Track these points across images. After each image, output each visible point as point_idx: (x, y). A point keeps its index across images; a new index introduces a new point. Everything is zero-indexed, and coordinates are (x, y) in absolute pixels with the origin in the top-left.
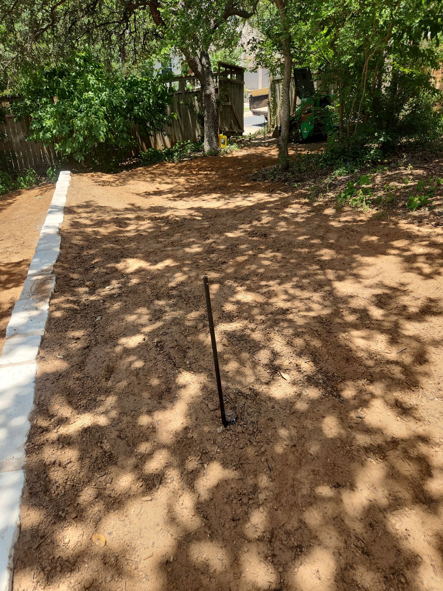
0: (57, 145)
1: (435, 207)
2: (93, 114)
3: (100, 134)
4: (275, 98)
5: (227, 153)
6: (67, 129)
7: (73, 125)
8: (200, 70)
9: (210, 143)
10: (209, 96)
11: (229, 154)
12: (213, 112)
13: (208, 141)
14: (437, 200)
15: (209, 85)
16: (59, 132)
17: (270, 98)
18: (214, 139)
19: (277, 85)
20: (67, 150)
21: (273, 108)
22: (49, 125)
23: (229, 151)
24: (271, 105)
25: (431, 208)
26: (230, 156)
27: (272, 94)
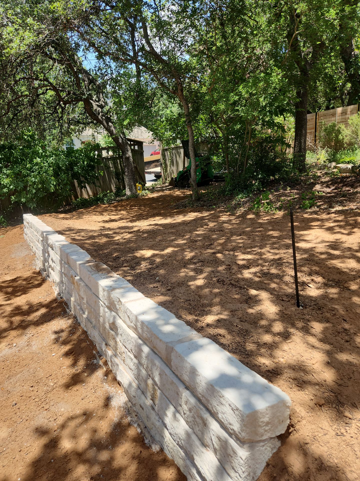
0: (13, 197)
1: (320, 205)
2: (44, 172)
3: (51, 187)
4: (165, 160)
5: (144, 196)
6: (21, 185)
7: (27, 181)
8: (120, 141)
9: (131, 190)
10: (128, 158)
11: (146, 196)
12: (132, 169)
13: (129, 188)
14: (319, 202)
15: (128, 151)
16: (15, 187)
17: (162, 161)
18: (134, 188)
19: (166, 152)
20: (22, 200)
21: (165, 167)
22: (6, 182)
23: (145, 195)
24: (163, 165)
25: (318, 207)
26: (147, 197)
27: (163, 158)
